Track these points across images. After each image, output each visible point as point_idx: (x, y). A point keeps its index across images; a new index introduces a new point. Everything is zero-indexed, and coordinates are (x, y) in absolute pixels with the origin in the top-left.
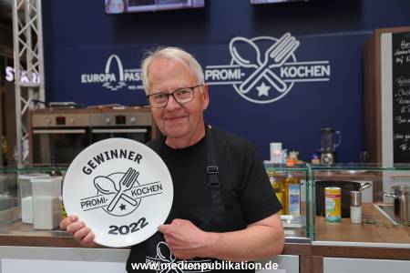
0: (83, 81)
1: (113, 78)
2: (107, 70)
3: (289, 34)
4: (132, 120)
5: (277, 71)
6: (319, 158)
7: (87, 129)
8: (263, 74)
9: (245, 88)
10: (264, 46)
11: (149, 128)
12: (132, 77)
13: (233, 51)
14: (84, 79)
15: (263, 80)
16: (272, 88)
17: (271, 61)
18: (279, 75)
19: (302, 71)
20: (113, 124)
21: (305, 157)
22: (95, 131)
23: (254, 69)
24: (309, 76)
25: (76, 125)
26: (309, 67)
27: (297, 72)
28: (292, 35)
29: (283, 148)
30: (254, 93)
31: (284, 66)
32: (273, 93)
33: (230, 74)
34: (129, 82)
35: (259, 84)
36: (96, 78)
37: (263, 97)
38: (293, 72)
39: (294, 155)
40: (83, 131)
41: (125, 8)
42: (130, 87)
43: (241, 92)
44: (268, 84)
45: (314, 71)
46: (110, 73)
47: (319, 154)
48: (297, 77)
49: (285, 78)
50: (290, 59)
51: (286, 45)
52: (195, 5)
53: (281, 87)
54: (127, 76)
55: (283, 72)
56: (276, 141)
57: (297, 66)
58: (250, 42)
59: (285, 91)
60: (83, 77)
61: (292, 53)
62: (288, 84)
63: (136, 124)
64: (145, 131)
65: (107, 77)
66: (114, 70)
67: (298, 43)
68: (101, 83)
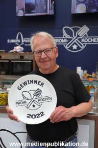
0: (8, 42)
1: (19, 41)
2: (17, 38)
3: (85, 26)
4: (26, 57)
5: (80, 40)
6: (95, 73)
7: (10, 60)
8: (75, 41)
9: (68, 46)
10: (76, 30)
11: (32, 61)
12: (26, 41)
13: (64, 31)
14: (9, 41)
15: (75, 43)
16: (78, 46)
17: (78, 36)
18: (81, 41)
19: (90, 40)
20: (19, 59)
21: (90, 72)
22: (12, 61)
23: (72, 39)
24: (92, 42)
25: (5, 58)
26: (92, 38)
27: (88, 40)
28: (87, 26)
29: (82, 69)
30: (71, 48)
31: (83, 38)
32: (78, 48)
33: (62, 41)
34: (25, 43)
35: (73, 45)
36: (13, 41)
37: (75, 50)
38: (86, 40)
39: (86, 72)
40: (8, 61)
41: (24, 14)
42: (26, 45)
43: (67, 47)
44: (77, 45)
45: (94, 40)
46: (18, 39)
47: (95, 72)
48: (88, 42)
49: (83, 42)
50: (85, 36)
51: (84, 30)
52: (50, 14)
53: (82, 46)
54: (24, 40)
55: (82, 40)
56: (79, 66)
57: (88, 38)
58: (71, 28)
59: (83, 47)
60: (8, 40)
61: (86, 33)
62: (84, 45)
63: (28, 59)
64: (31, 62)
65: (17, 41)
66: (20, 38)
67: (88, 29)
68: (15, 43)
